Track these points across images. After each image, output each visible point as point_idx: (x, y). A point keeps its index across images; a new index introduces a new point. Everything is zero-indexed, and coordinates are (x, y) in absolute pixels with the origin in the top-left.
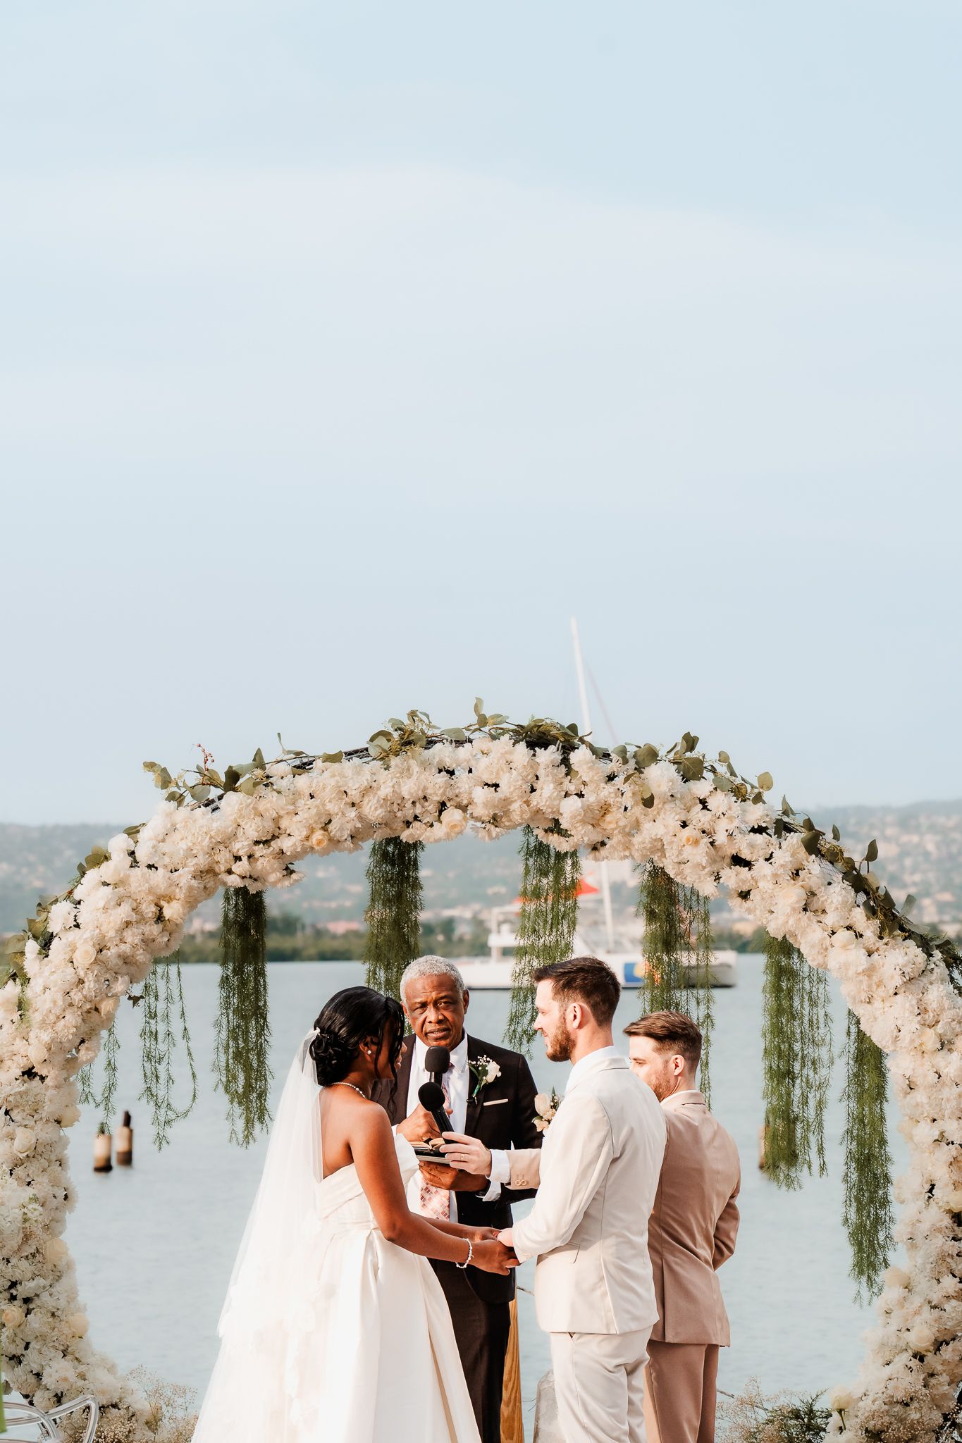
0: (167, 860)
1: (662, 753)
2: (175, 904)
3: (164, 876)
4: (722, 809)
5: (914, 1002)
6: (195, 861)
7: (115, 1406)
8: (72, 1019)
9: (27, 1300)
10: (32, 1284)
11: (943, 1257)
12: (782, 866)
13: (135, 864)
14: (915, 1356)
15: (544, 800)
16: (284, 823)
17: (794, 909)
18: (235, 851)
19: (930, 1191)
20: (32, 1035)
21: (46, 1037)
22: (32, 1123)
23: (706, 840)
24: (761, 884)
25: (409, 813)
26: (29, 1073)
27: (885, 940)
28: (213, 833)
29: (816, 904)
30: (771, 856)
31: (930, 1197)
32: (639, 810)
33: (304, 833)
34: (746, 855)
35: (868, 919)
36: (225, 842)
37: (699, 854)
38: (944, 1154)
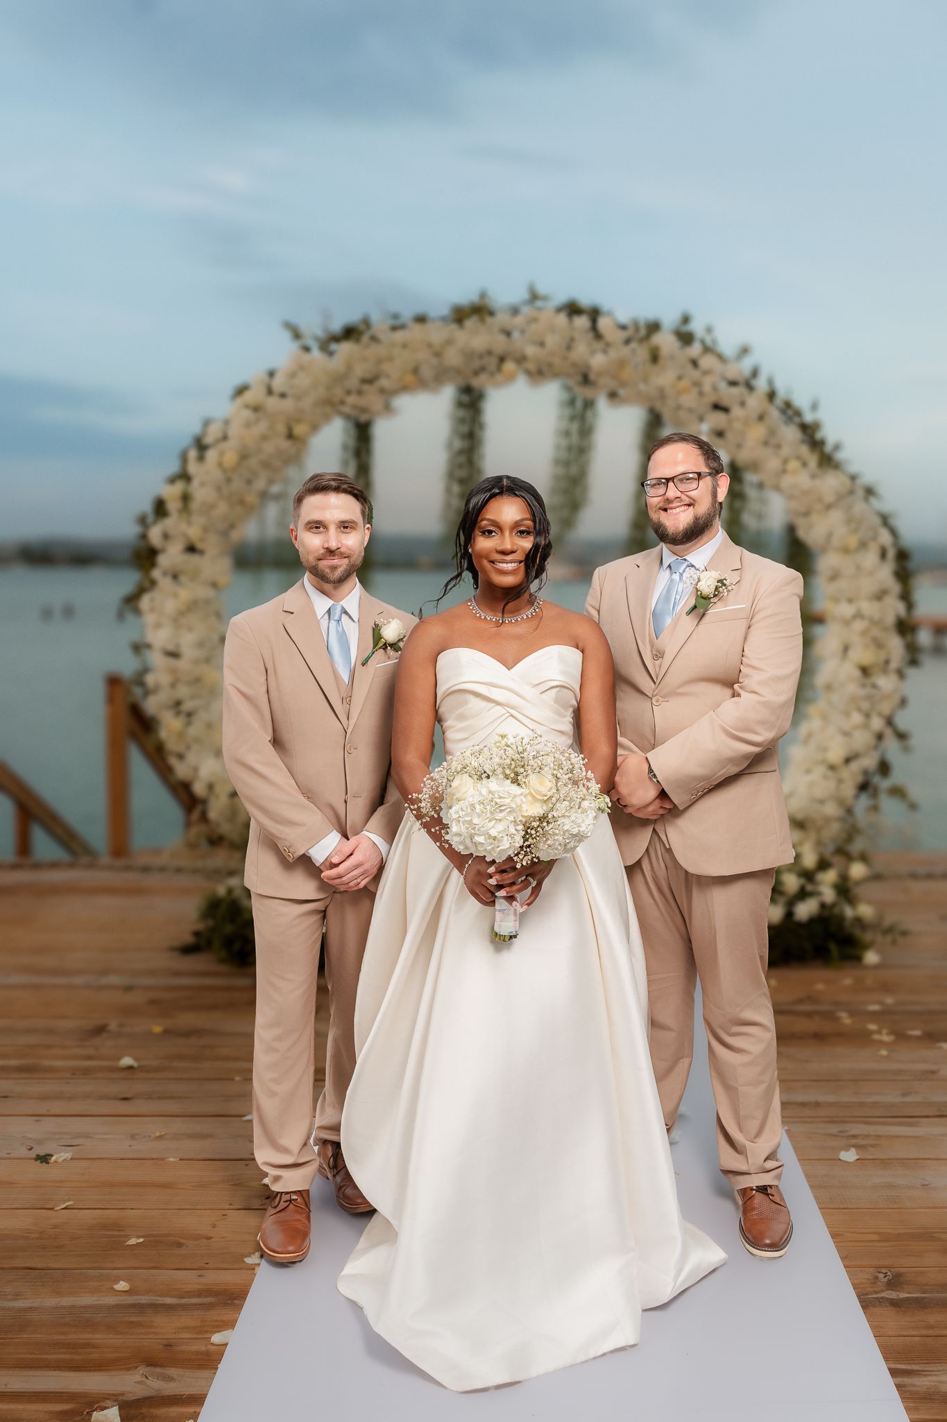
0: (294, 391)
1: (665, 326)
2: (301, 424)
3: (291, 403)
4: (709, 366)
5: (843, 513)
6: (316, 392)
8: (223, 507)
9: (188, 715)
10: (193, 703)
11: (853, 699)
12: (752, 410)
13: (270, 392)
14: (829, 768)
15: (578, 356)
16: (386, 367)
17: (758, 443)
18: (347, 386)
20: (193, 520)
21: (202, 520)
22: (194, 585)
23: (695, 390)
24: (735, 425)
25: (476, 364)
26: (190, 550)
27: (822, 468)
29: (774, 440)
30: (743, 403)
32: (647, 366)
33: (398, 375)
34: (725, 402)
35: (811, 452)
36: (340, 378)
37: (689, 400)
38: (859, 625)
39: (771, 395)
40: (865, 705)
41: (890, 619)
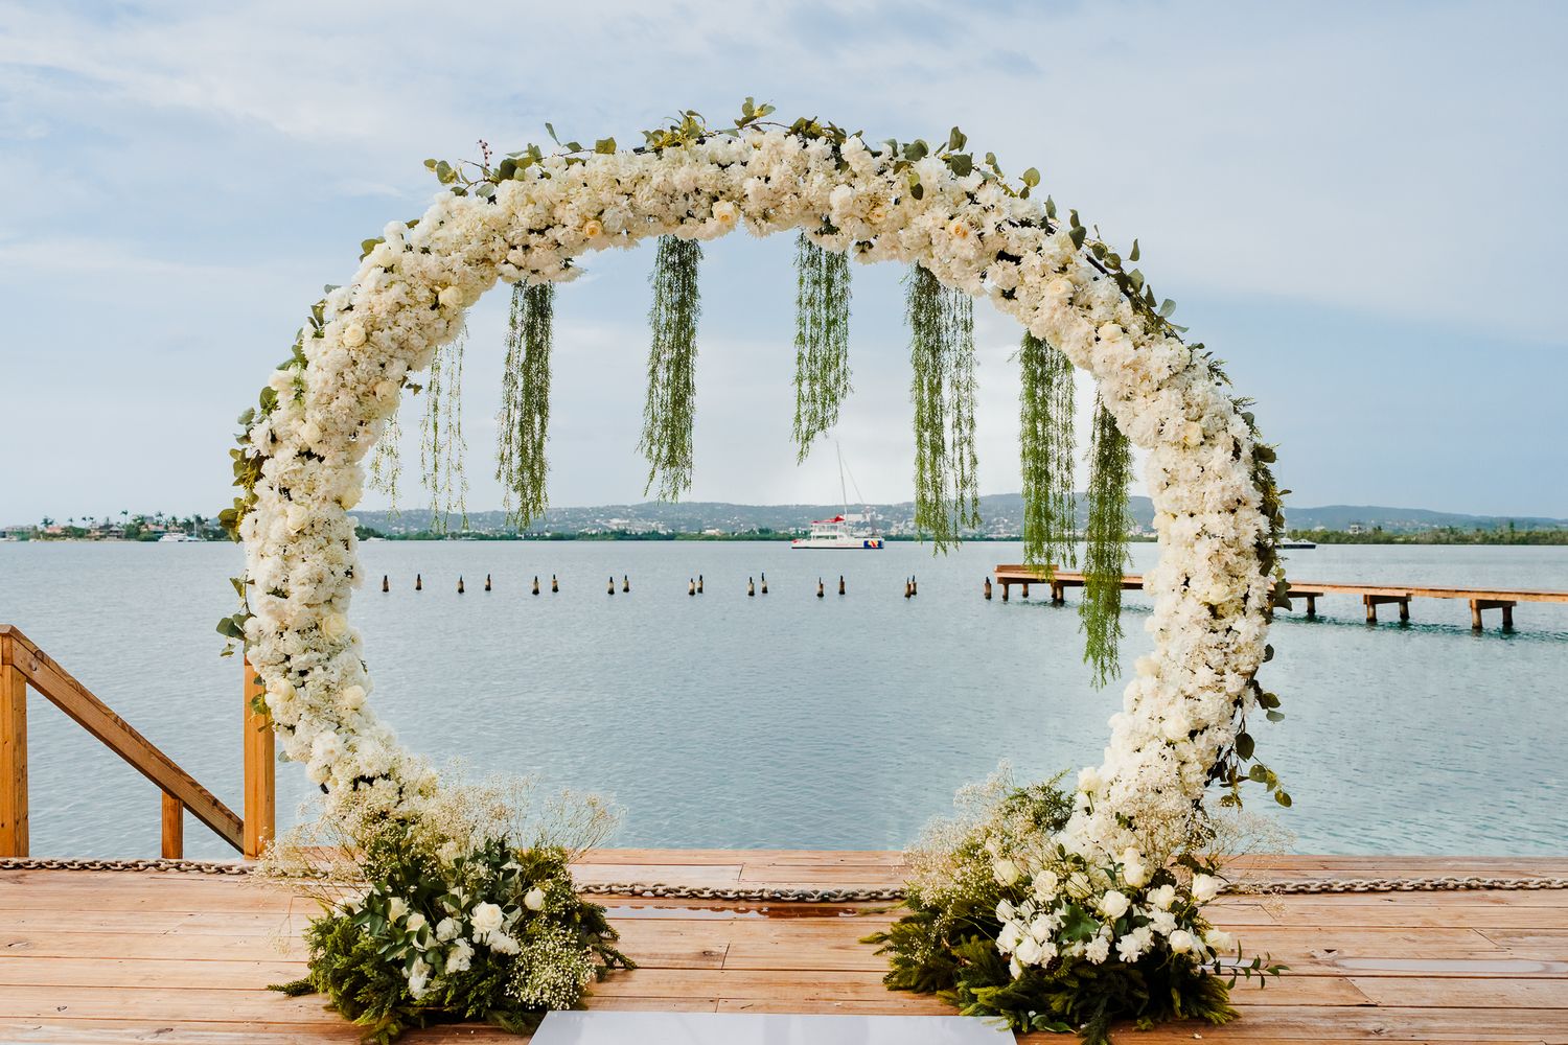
0: (440, 245)
1: (932, 149)
2: (450, 290)
3: (436, 261)
4: (992, 201)
5: (1180, 396)
6: (468, 247)
7: (386, 777)
8: (345, 400)
9: (303, 673)
10: (304, 658)
11: (1200, 648)
12: (1051, 257)
13: (409, 248)
14: (1168, 745)
15: (814, 191)
16: (558, 213)
17: (1061, 302)
18: (510, 240)
19: (1186, 584)
20: (308, 416)
21: (319, 417)
22: (310, 501)
23: (974, 233)
24: (1027, 279)
25: (681, 207)
26: (308, 454)
27: (1150, 335)
28: (486, 220)
29: (1082, 300)
30: (1040, 248)
31: (1185, 590)
32: (909, 202)
33: (577, 223)
34: (1014, 250)
35: (1135, 313)
36: (499, 229)
37: (967, 248)
38: (1205, 547)
39: (1078, 237)
40: (1216, 658)
41: (1249, 540)
